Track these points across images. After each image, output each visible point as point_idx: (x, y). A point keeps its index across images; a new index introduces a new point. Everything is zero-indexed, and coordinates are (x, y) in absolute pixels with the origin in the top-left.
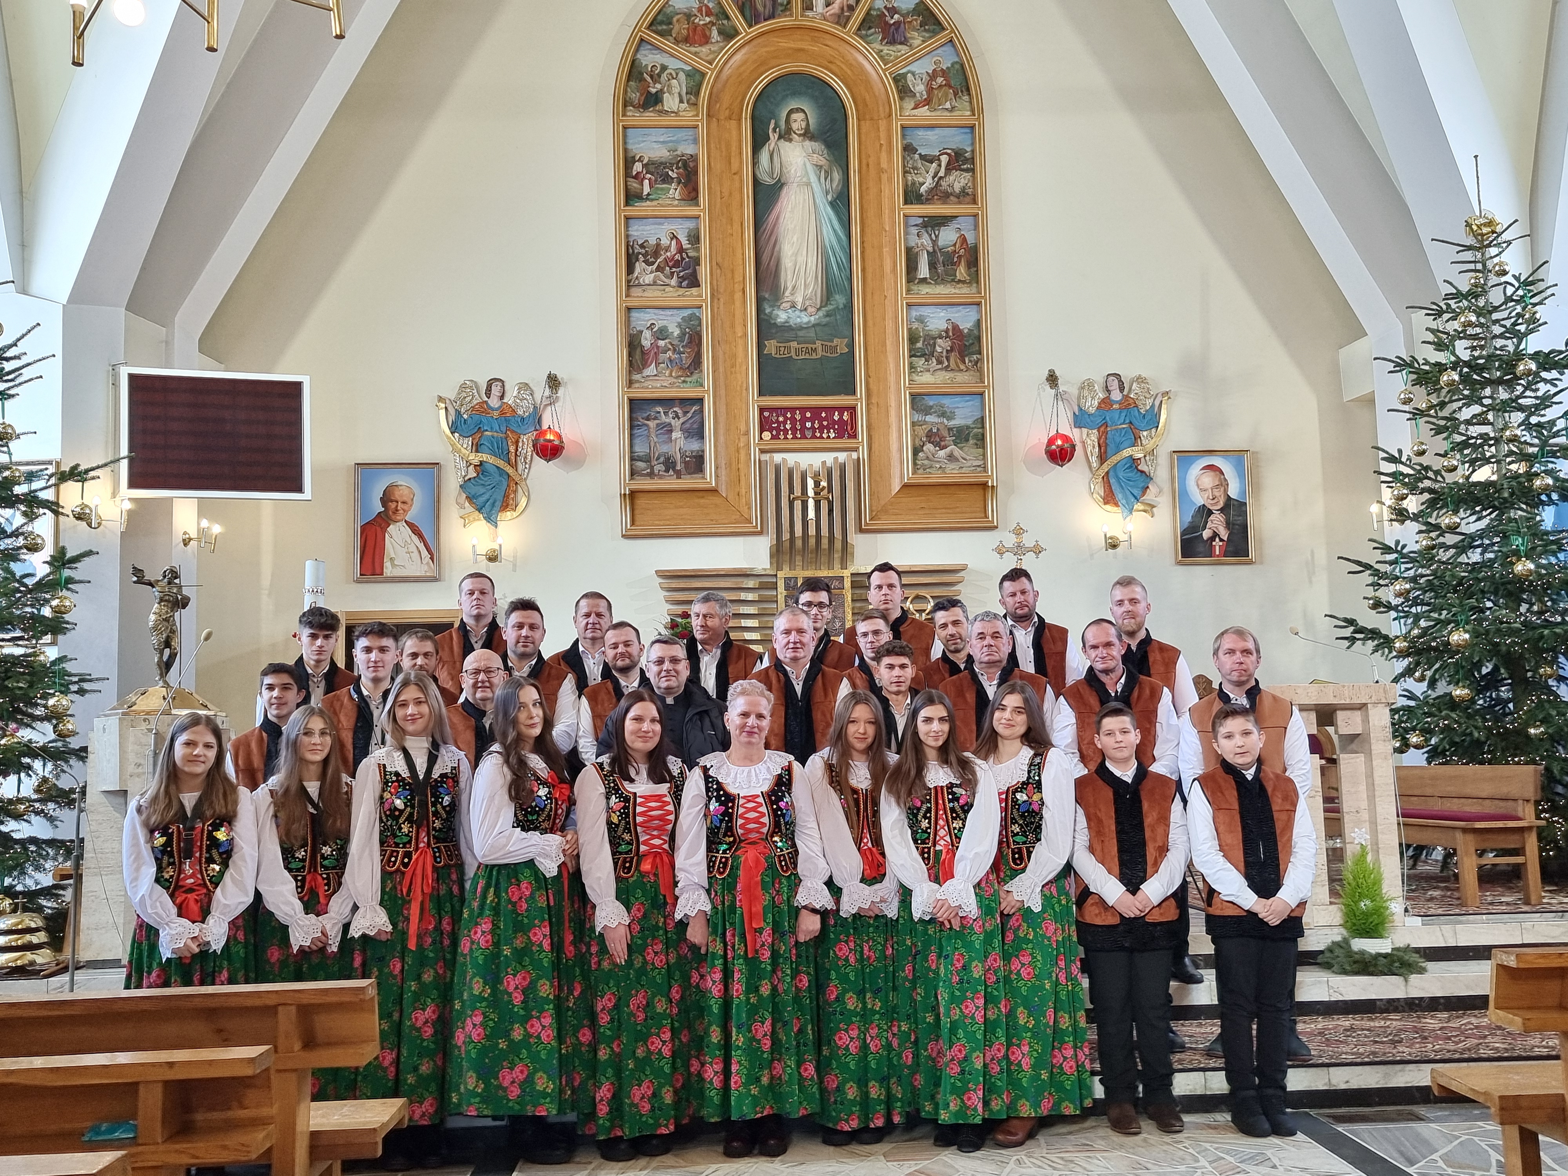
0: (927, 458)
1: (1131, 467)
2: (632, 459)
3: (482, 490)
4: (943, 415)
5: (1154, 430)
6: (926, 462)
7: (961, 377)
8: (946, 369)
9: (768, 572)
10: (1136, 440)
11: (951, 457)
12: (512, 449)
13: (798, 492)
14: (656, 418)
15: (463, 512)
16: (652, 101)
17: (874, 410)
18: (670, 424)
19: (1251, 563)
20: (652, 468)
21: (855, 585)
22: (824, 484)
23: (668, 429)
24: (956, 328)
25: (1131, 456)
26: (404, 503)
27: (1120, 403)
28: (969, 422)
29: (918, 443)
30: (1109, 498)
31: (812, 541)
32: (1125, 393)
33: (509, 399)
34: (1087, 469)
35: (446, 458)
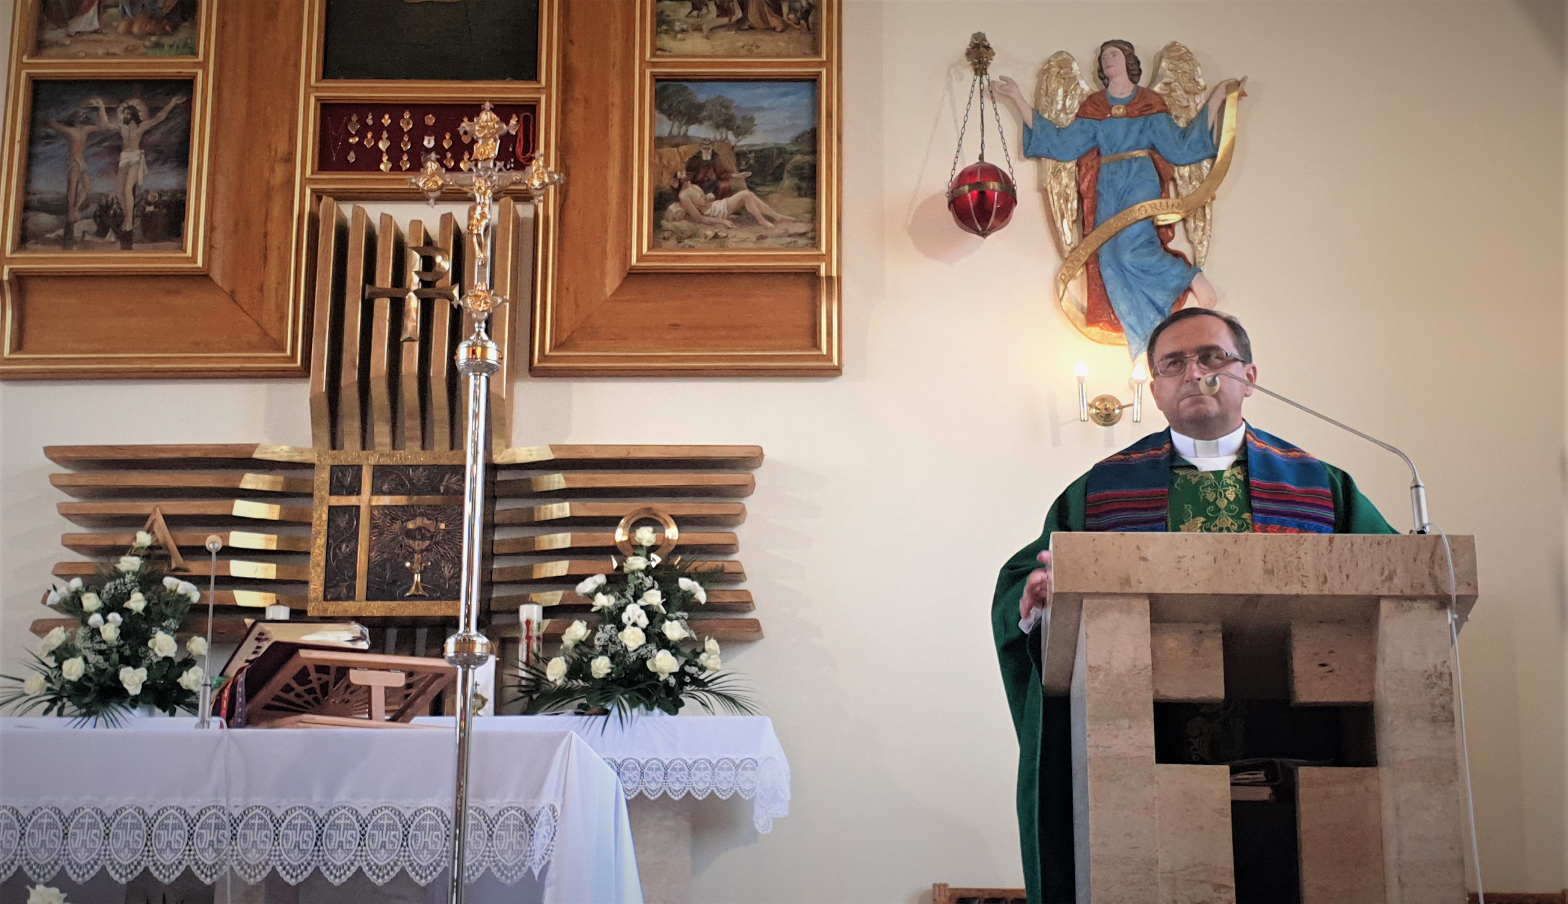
0: (688, 216)
1: (1151, 242)
2: (26, 207)
4: (727, 123)
5: (1206, 164)
6: (684, 225)
8: (740, 26)
9: (309, 457)
10: (1164, 186)
11: (740, 215)
13: (384, 277)
14: (87, 121)
17: (577, 111)
18: (118, 136)
20: (69, 226)
22: (444, 263)
23: (112, 145)
25: (1151, 220)
27: (1129, 104)
28: (784, 139)
29: (667, 182)
30: (1100, 312)
31: (410, 390)
32: (1143, 82)
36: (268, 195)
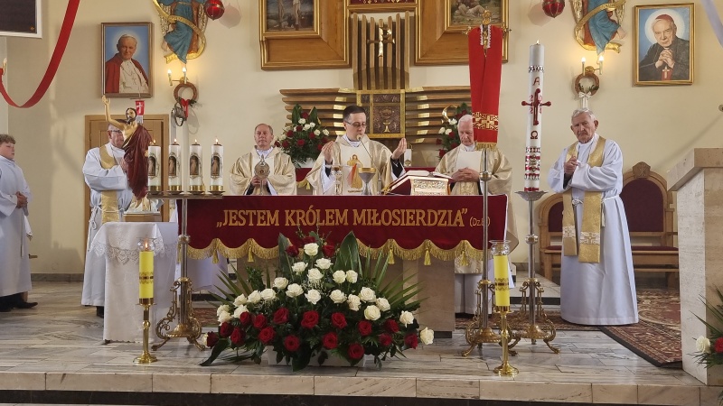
0: (461, 14)
1: (605, 17)
2: (268, 18)
3: (177, 40)
6: (460, 17)
9: (353, 92)
12: (195, 12)
13: (372, 37)
15: (166, 53)
19: (690, 84)
20: (280, 24)
21: (407, 100)
22: (390, 32)
25: (605, 10)
26: (130, 48)
30: (588, 40)
31: (381, 71)
34: (573, 20)
35: (156, 20)
36: (336, 12)
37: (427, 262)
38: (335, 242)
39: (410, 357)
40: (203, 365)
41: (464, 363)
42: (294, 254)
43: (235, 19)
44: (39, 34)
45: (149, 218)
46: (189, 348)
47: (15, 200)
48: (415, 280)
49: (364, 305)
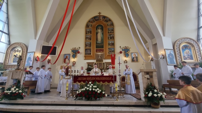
1: (127, 54)
2: (85, 53)
3: (73, 56)
4: (111, 50)
7: (112, 47)
9: (96, 62)
10: (128, 52)
12: (76, 53)
13: (98, 56)
16: (88, 27)
17: (105, 49)
20: (87, 54)
21: (103, 64)
22: (101, 55)
23: (88, 51)
24: (112, 43)
26: (67, 57)
29: (109, 52)
30: (125, 56)
32: (127, 48)
33: (76, 49)
35: (71, 54)
36: (94, 53)
37: (106, 85)
38: (93, 82)
39: (104, 99)
40: (74, 100)
41: (111, 99)
42: (88, 83)
43: (81, 54)
44: (56, 55)
45: (68, 79)
46: (72, 97)
47: (50, 77)
48: (104, 87)
49: (97, 91)
